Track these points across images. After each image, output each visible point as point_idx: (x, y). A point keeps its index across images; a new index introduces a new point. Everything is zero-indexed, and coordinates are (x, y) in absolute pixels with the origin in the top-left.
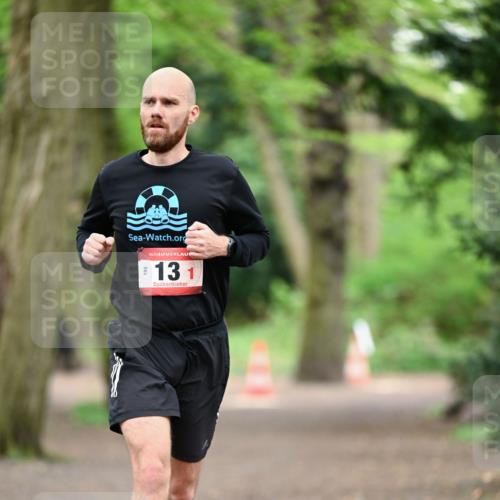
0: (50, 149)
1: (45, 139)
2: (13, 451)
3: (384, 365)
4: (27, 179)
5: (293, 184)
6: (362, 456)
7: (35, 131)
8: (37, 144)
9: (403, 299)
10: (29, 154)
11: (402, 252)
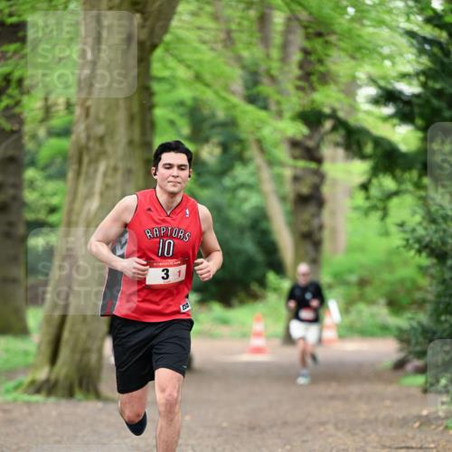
0: (105, 175)
1: (102, 167)
2: (79, 395)
3: (348, 331)
4: (89, 196)
5: (283, 199)
6: (332, 398)
7: (94, 161)
8: (96, 170)
9: (363, 283)
10: (91, 178)
11: (361, 249)
